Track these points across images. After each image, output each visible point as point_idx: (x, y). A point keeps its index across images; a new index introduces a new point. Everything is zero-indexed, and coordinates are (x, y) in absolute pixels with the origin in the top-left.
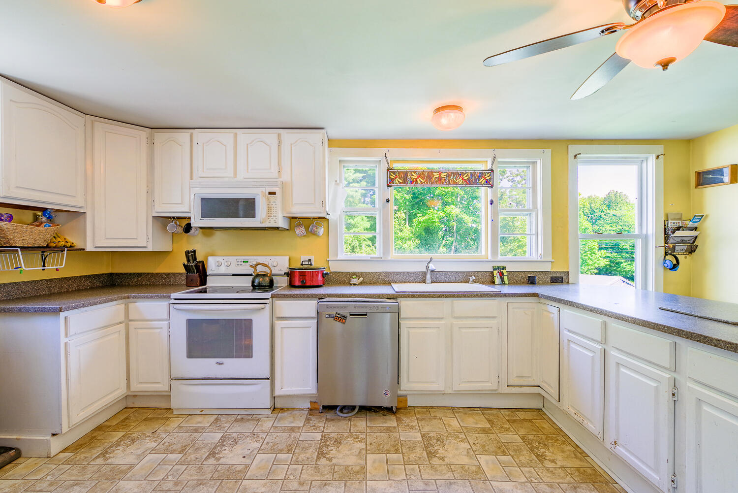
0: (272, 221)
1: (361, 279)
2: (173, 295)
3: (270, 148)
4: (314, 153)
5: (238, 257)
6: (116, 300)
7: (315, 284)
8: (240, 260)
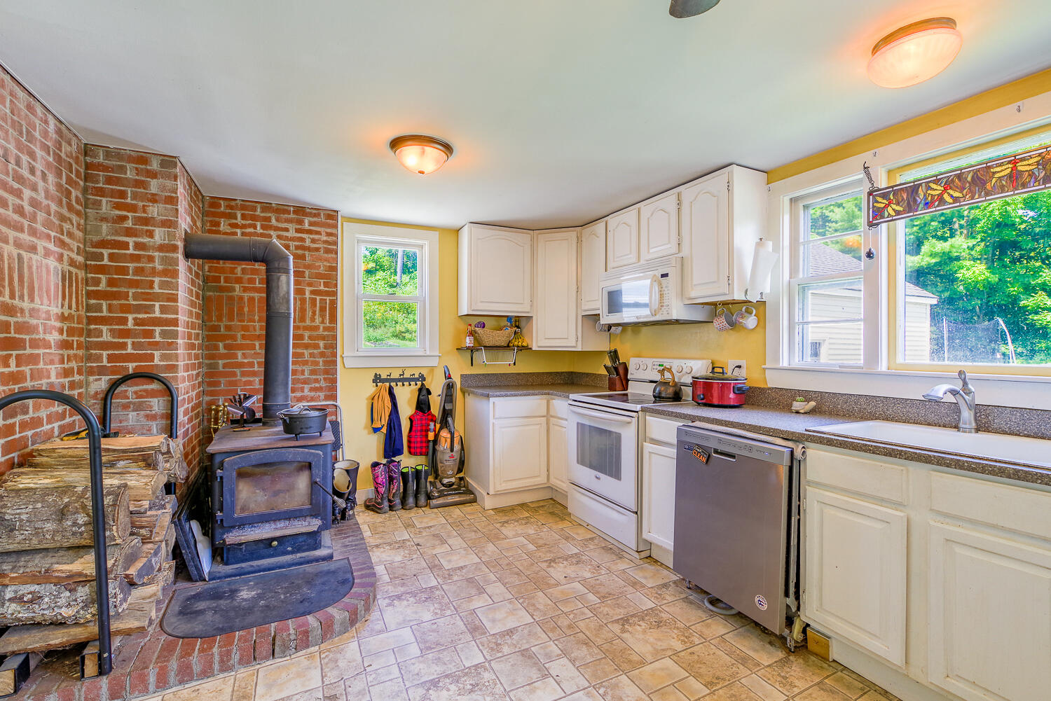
0: (665, 312)
1: (813, 404)
2: (572, 396)
3: (669, 216)
4: (718, 207)
5: (654, 360)
6: (537, 395)
7: (725, 403)
8: (656, 363)
